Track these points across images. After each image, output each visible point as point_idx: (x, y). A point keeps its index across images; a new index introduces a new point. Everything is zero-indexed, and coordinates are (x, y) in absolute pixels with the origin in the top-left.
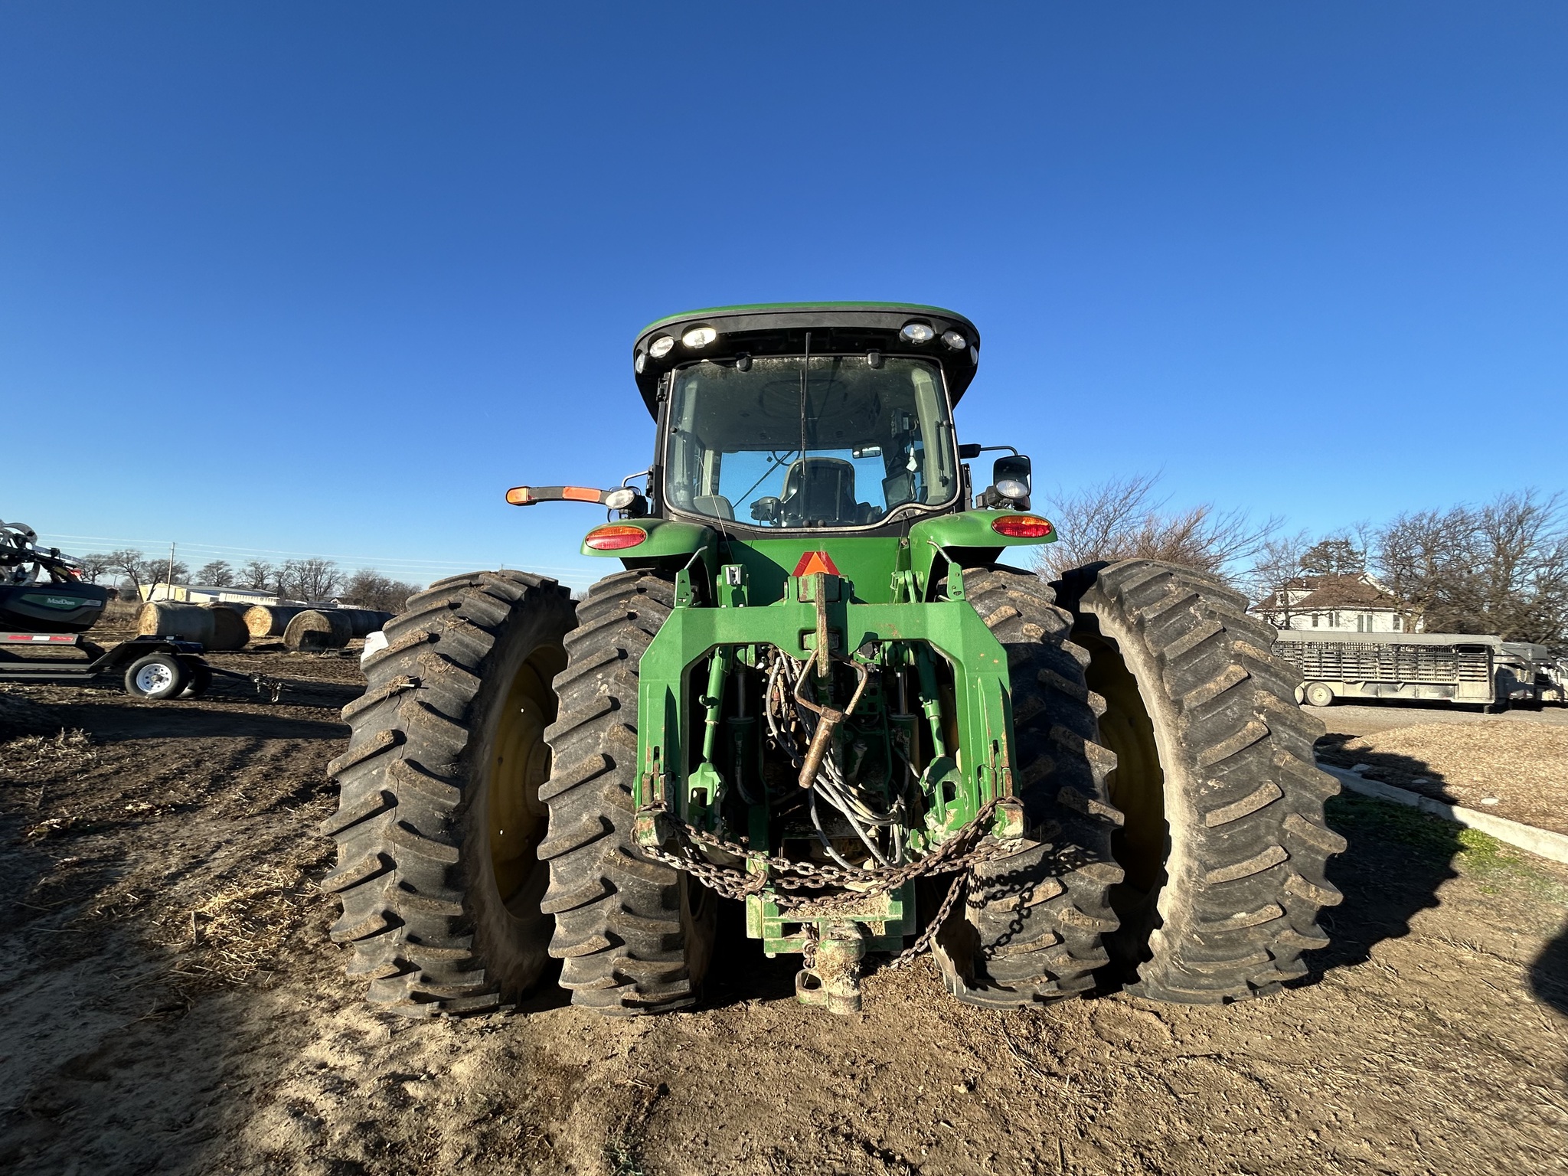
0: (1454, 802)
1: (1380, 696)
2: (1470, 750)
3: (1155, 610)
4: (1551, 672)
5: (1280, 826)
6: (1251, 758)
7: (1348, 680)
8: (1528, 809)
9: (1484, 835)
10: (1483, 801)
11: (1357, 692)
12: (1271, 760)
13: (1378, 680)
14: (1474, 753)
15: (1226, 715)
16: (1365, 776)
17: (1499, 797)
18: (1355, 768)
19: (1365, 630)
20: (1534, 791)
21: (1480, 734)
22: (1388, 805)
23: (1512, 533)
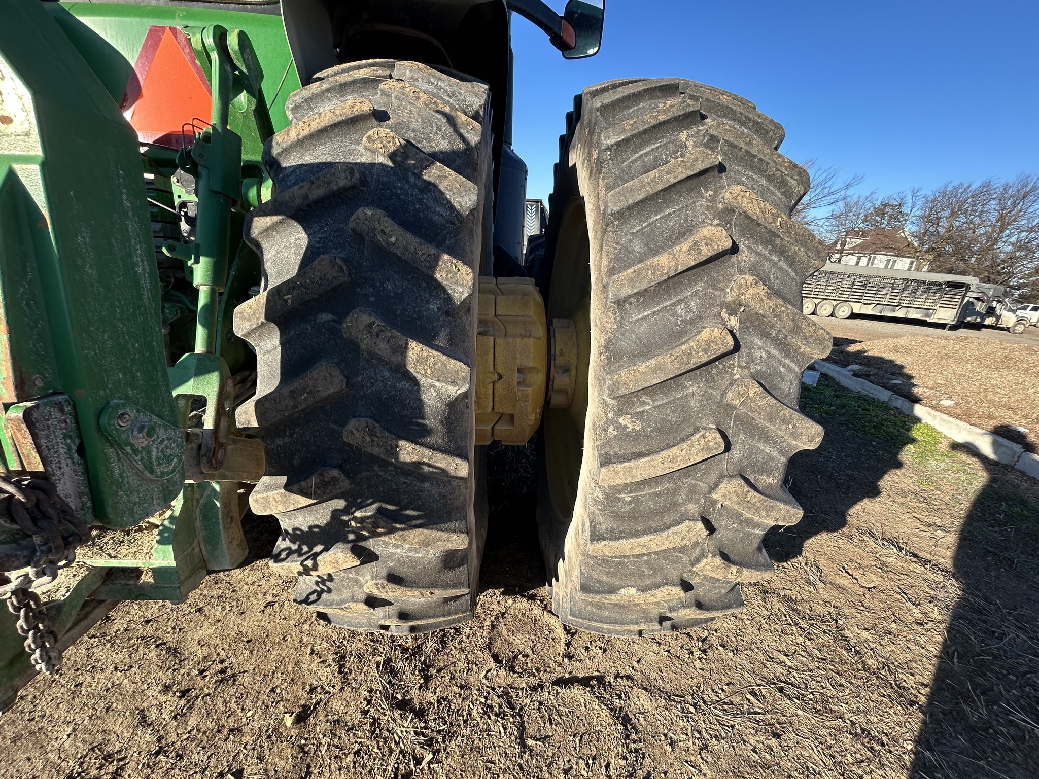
0: (916, 400)
1: (882, 314)
2: (942, 358)
3: (624, 131)
4: (998, 307)
5: (710, 493)
6: (693, 388)
7: (866, 302)
8: (977, 412)
9: (933, 429)
10: (942, 402)
11: (868, 310)
12: (724, 394)
13: (886, 303)
14: (944, 361)
15: (674, 314)
16: (856, 374)
17: (955, 398)
18: (849, 368)
19: (889, 267)
20: (982, 396)
21: (953, 346)
22: (865, 399)
23: (1014, 205)
